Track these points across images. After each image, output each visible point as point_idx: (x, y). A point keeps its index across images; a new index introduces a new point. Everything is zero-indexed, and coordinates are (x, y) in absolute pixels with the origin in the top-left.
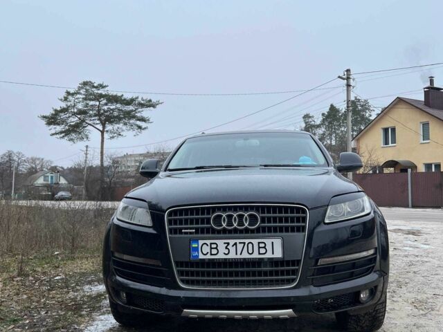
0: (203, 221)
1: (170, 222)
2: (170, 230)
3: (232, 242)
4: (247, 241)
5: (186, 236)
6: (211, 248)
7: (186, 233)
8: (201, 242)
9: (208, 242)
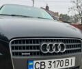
0: (34, 48)
1: (13, 48)
2: (13, 53)
3: (53, 61)
4: (60, 60)
5: (24, 57)
6: (41, 65)
7: (24, 55)
8: (35, 62)
9: (39, 61)
